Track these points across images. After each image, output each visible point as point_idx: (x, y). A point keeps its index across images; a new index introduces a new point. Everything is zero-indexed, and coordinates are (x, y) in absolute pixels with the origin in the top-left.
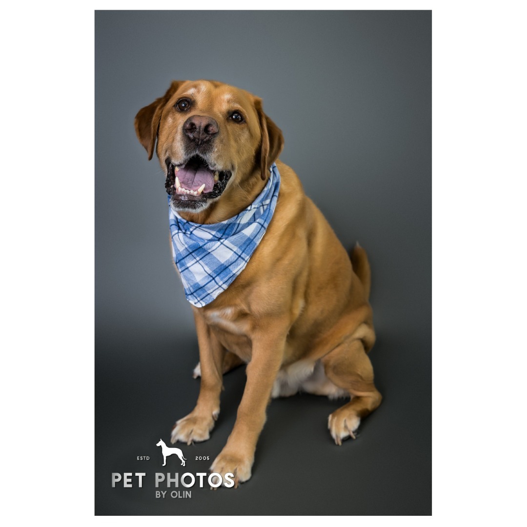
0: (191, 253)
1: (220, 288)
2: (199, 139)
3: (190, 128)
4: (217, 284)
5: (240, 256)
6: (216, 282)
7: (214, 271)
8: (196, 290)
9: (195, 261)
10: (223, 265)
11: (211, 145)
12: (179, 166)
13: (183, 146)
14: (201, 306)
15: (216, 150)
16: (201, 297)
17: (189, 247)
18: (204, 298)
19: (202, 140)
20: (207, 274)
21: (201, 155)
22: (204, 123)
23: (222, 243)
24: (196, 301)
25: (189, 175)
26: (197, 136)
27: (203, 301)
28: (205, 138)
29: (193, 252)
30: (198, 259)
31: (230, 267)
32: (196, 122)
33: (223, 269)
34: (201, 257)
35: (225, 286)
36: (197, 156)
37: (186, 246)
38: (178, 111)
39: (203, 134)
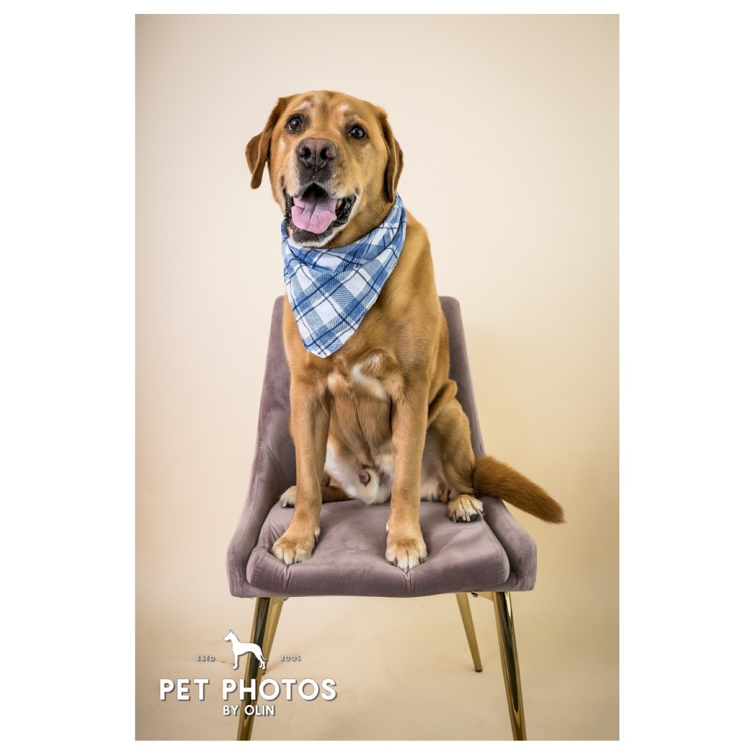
0: (318, 289)
1: (352, 329)
2: (315, 166)
3: (305, 153)
4: (349, 324)
5: (372, 288)
6: (347, 323)
7: (346, 310)
8: (321, 337)
9: (323, 298)
10: (355, 299)
11: (329, 171)
12: (297, 197)
13: (298, 172)
14: (325, 357)
15: (335, 176)
16: (327, 344)
17: (318, 280)
18: (330, 345)
19: (319, 167)
20: (336, 315)
21: (318, 183)
22: (319, 148)
23: (357, 272)
24: (319, 350)
25: (308, 206)
26: (313, 163)
27: (329, 350)
28: (322, 164)
29: (322, 286)
30: (327, 295)
31: (362, 303)
32: (310, 145)
33: (355, 305)
34: (331, 291)
35: (356, 327)
36: (314, 185)
37: (314, 280)
38: (290, 133)
39: (319, 160)
